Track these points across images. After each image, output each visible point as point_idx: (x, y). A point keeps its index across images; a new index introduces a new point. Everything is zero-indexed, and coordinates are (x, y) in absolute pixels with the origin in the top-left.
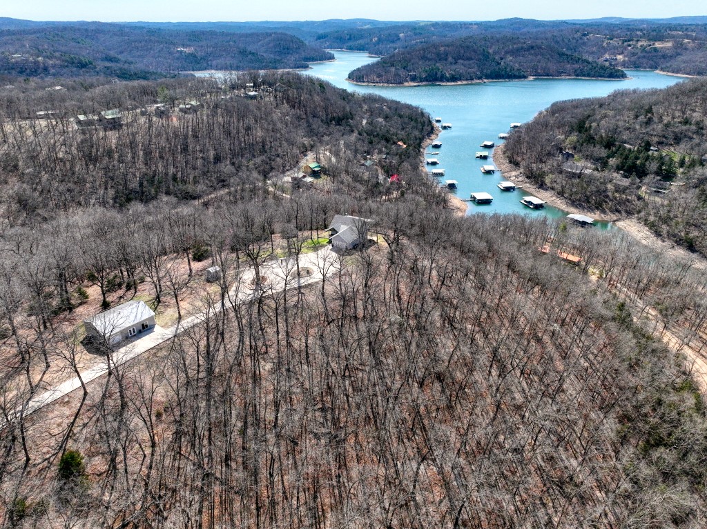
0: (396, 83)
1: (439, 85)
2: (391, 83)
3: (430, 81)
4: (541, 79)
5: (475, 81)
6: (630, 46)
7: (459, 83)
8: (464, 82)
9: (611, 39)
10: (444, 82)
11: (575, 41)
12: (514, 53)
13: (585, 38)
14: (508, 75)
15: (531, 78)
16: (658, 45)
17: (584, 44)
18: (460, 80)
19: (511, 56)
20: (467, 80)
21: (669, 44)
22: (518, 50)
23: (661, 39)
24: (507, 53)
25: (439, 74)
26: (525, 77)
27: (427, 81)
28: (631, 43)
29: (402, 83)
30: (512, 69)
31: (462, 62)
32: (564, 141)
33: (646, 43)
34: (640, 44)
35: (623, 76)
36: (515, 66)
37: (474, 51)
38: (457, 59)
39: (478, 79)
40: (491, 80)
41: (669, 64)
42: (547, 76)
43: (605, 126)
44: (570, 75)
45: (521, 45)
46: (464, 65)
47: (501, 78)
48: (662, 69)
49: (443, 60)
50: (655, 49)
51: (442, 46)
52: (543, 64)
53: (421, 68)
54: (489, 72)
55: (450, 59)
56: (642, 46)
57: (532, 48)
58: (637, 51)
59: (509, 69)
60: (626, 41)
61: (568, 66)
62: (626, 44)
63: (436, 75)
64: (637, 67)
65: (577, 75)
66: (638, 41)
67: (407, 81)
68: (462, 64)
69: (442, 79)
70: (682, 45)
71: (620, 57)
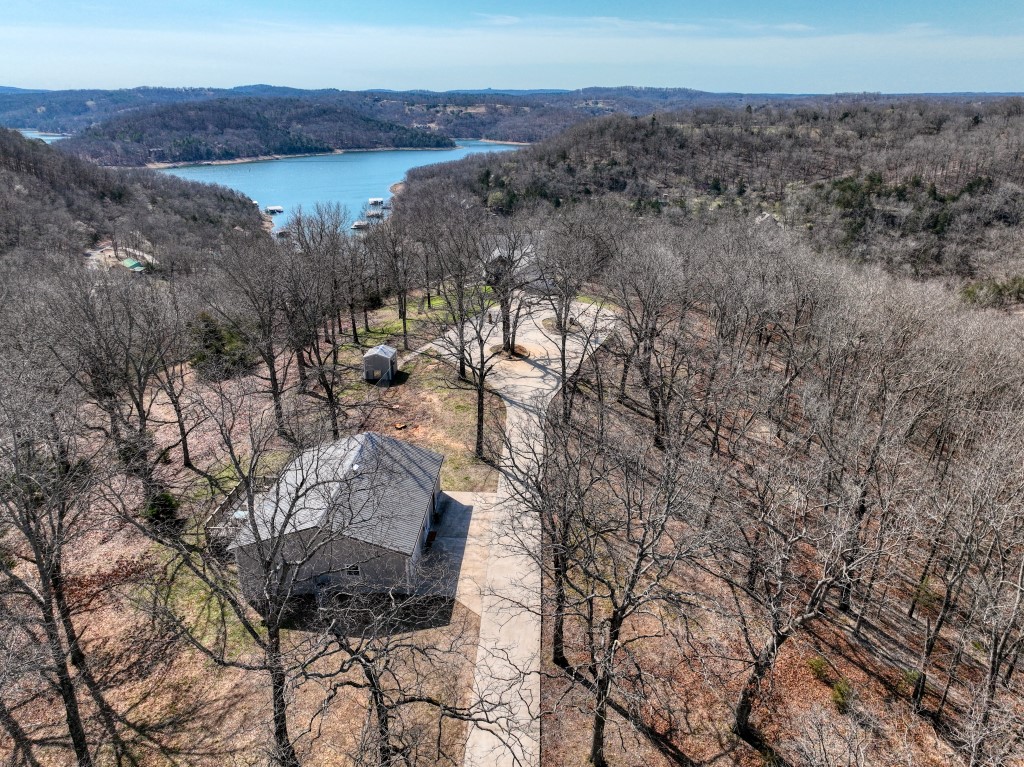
3: (190, 160)
5: (261, 158)
6: (438, 112)
7: (239, 161)
8: (247, 160)
9: (413, 105)
10: (214, 160)
11: (368, 107)
12: (300, 119)
14: (307, 148)
15: (340, 152)
16: (471, 110)
17: (380, 111)
18: (239, 157)
19: (298, 123)
20: (248, 156)
21: (482, 110)
22: (306, 115)
23: (470, 104)
24: (290, 120)
25: (203, 149)
26: (331, 150)
27: (184, 160)
28: (438, 109)
29: (144, 165)
30: (309, 140)
31: (231, 131)
32: (486, 201)
33: (456, 109)
34: (449, 110)
35: (452, 145)
36: (312, 136)
37: (244, 116)
38: (222, 127)
39: (266, 154)
40: (284, 156)
41: (493, 131)
42: (359, 148)
43: (522, 180)
44: (387, 146)
45: (306, 109)
46: (238, 136)
47: (298, 153)
48: (487, 137)
49: (200, 129)
50: (470, 115)
51: (190, 109)
52: (348, 132)
53: (169, 141)
54: (278, 144)
55: (211, 127)
56: (452, 112)
57: (325, 112)
58: (450, 118)
59: (304, 140)
60: (429, 108)
61: (381, 134)
62: (432, 110)
63: (198, 150)
64: (458, 136)
65: (397, 146)
66: (445, 106)
67: (150, 162)
68: (233, 134)
69: (209, 156)
70: (496, 110)
71: (432, 125)
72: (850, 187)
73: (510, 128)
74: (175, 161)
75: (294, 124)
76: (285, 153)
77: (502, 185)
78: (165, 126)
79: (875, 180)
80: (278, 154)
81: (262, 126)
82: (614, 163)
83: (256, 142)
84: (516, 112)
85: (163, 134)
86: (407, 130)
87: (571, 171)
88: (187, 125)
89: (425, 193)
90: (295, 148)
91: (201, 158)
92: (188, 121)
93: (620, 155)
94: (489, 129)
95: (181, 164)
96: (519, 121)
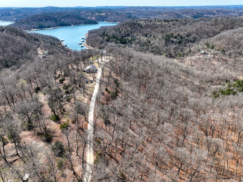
0: (28, 30)
1: (45, 29)
2: (26, 30)
3: (40, 28)
4: (76, 25)
5: (56, 27)
6: (94, 15)
7: (51, 28)
8: (53, 28)
9: (88, 13)
10: (46, 28)
11: (78, 14)
12: (63, 17)
13: (80, 12)
14: (66, 25)
15: (73, 25)
16: (102, 14)
17: (81, 14)
18: (51, 27)
19: (63, 18)
20: (53, 27)
21: (104, 14)
22: (64, 17)
23: (101, 12)
24: (61, 18)
25: (43, 26)
26: (71, 25)
27: (39, 28)
28: (94, 14)
29: (31, 30)
30: (66, 23)
31: (48, 21)
32: (104, 39)
33: (98, 14)
34: (97, 14)
35: (97, 23)
36: (66, 22)
37: (51, 17)
38: (46, 20)
39: (57, 26)
40: (61, 27)
41: (107, 19)
42: (77, 24)
43: (111, 34)
44: (83, 24)
45: (64, 15)
46: (50, 22)
47: (64, 26)
48: (105, 21)
49: (41, 21)
50: (101, 15)
51: (39, 16)
52: (74, 21)
53: (35, 24)
54: (59, 24)
55: (44, 20)
56: (97, 15)
57: (69, 16)
58: (97, 16)
59: (65, 23)
60: (92, 13)
61: (82, 21)
62: (93, 14)
63: (42, 26)
64: (99, 21)
65: (85, 24)
66: (96, 13)
67: (32, 29)
68: (49, 22)
69: (44, 27)
70: (107, 14)
71: (93, 18)
72: (167, 36)
73: (110, 19)
74: (37, 29)
75: (62, 19)
76: (61, 26)
77: (107, 35)
78: (34, 20)
79: (172, 34)
80: (59, 26)
81: (55, 20)
82: (128, 31)
83: (55, 24)
84: (112, 15)
85: (34, 22)
86: (87, 20)
87: (120, 32)
88: (39, 20)
89: (92, 37)
90: (63, 25)
91: (43, 28)
92: (38, 19)
93: (129, 29)
94: (106, 19)
95: (39, 29)
96: (113, 17)
